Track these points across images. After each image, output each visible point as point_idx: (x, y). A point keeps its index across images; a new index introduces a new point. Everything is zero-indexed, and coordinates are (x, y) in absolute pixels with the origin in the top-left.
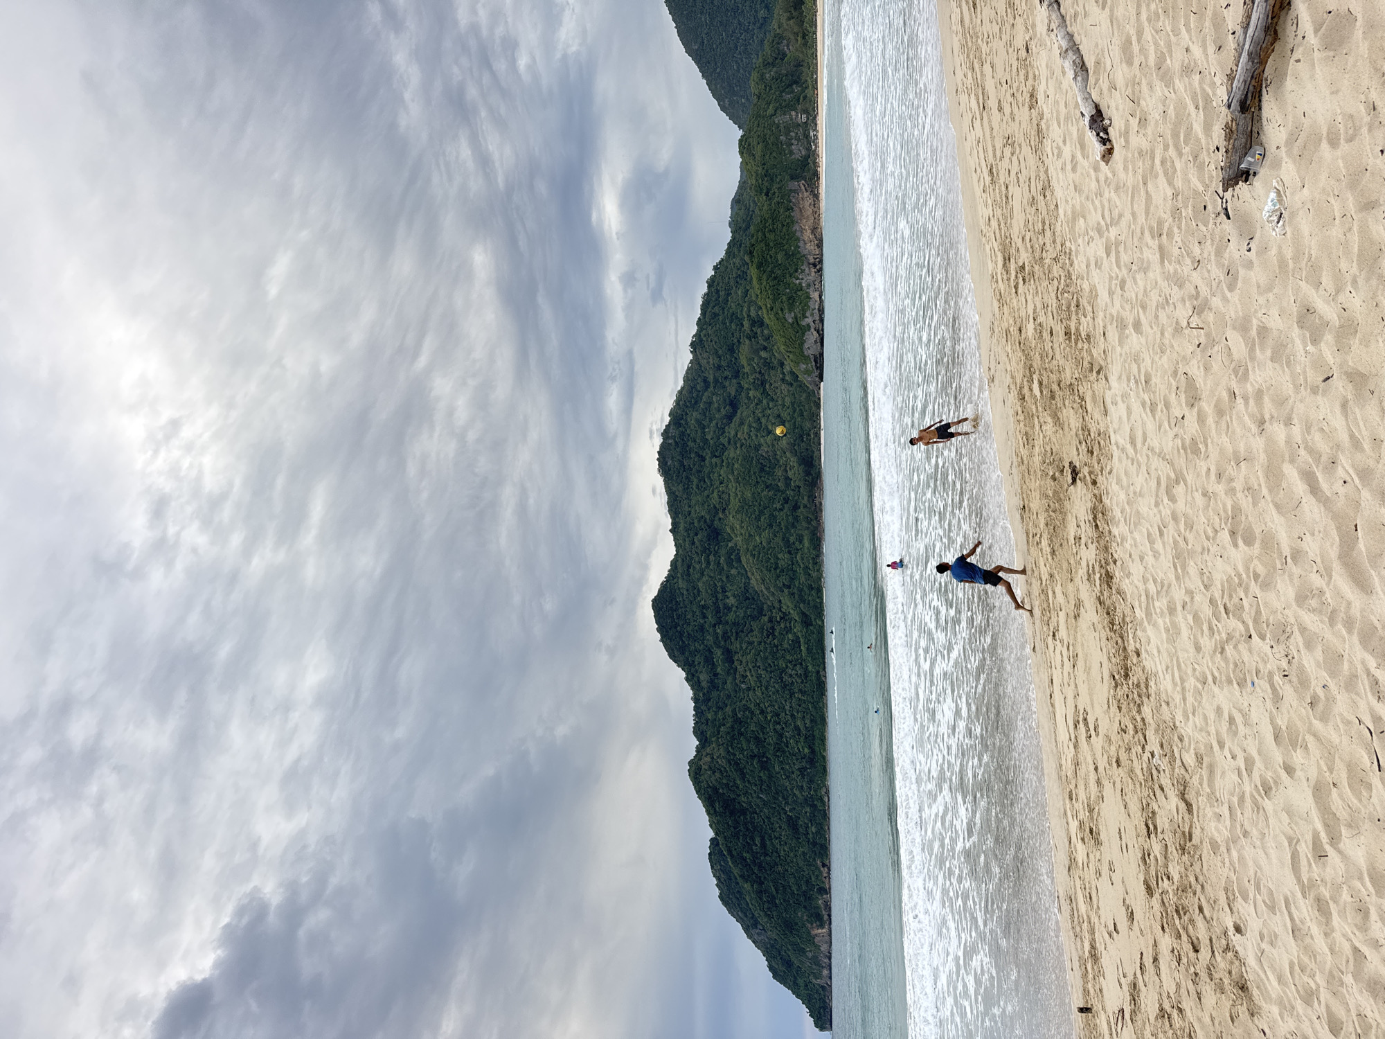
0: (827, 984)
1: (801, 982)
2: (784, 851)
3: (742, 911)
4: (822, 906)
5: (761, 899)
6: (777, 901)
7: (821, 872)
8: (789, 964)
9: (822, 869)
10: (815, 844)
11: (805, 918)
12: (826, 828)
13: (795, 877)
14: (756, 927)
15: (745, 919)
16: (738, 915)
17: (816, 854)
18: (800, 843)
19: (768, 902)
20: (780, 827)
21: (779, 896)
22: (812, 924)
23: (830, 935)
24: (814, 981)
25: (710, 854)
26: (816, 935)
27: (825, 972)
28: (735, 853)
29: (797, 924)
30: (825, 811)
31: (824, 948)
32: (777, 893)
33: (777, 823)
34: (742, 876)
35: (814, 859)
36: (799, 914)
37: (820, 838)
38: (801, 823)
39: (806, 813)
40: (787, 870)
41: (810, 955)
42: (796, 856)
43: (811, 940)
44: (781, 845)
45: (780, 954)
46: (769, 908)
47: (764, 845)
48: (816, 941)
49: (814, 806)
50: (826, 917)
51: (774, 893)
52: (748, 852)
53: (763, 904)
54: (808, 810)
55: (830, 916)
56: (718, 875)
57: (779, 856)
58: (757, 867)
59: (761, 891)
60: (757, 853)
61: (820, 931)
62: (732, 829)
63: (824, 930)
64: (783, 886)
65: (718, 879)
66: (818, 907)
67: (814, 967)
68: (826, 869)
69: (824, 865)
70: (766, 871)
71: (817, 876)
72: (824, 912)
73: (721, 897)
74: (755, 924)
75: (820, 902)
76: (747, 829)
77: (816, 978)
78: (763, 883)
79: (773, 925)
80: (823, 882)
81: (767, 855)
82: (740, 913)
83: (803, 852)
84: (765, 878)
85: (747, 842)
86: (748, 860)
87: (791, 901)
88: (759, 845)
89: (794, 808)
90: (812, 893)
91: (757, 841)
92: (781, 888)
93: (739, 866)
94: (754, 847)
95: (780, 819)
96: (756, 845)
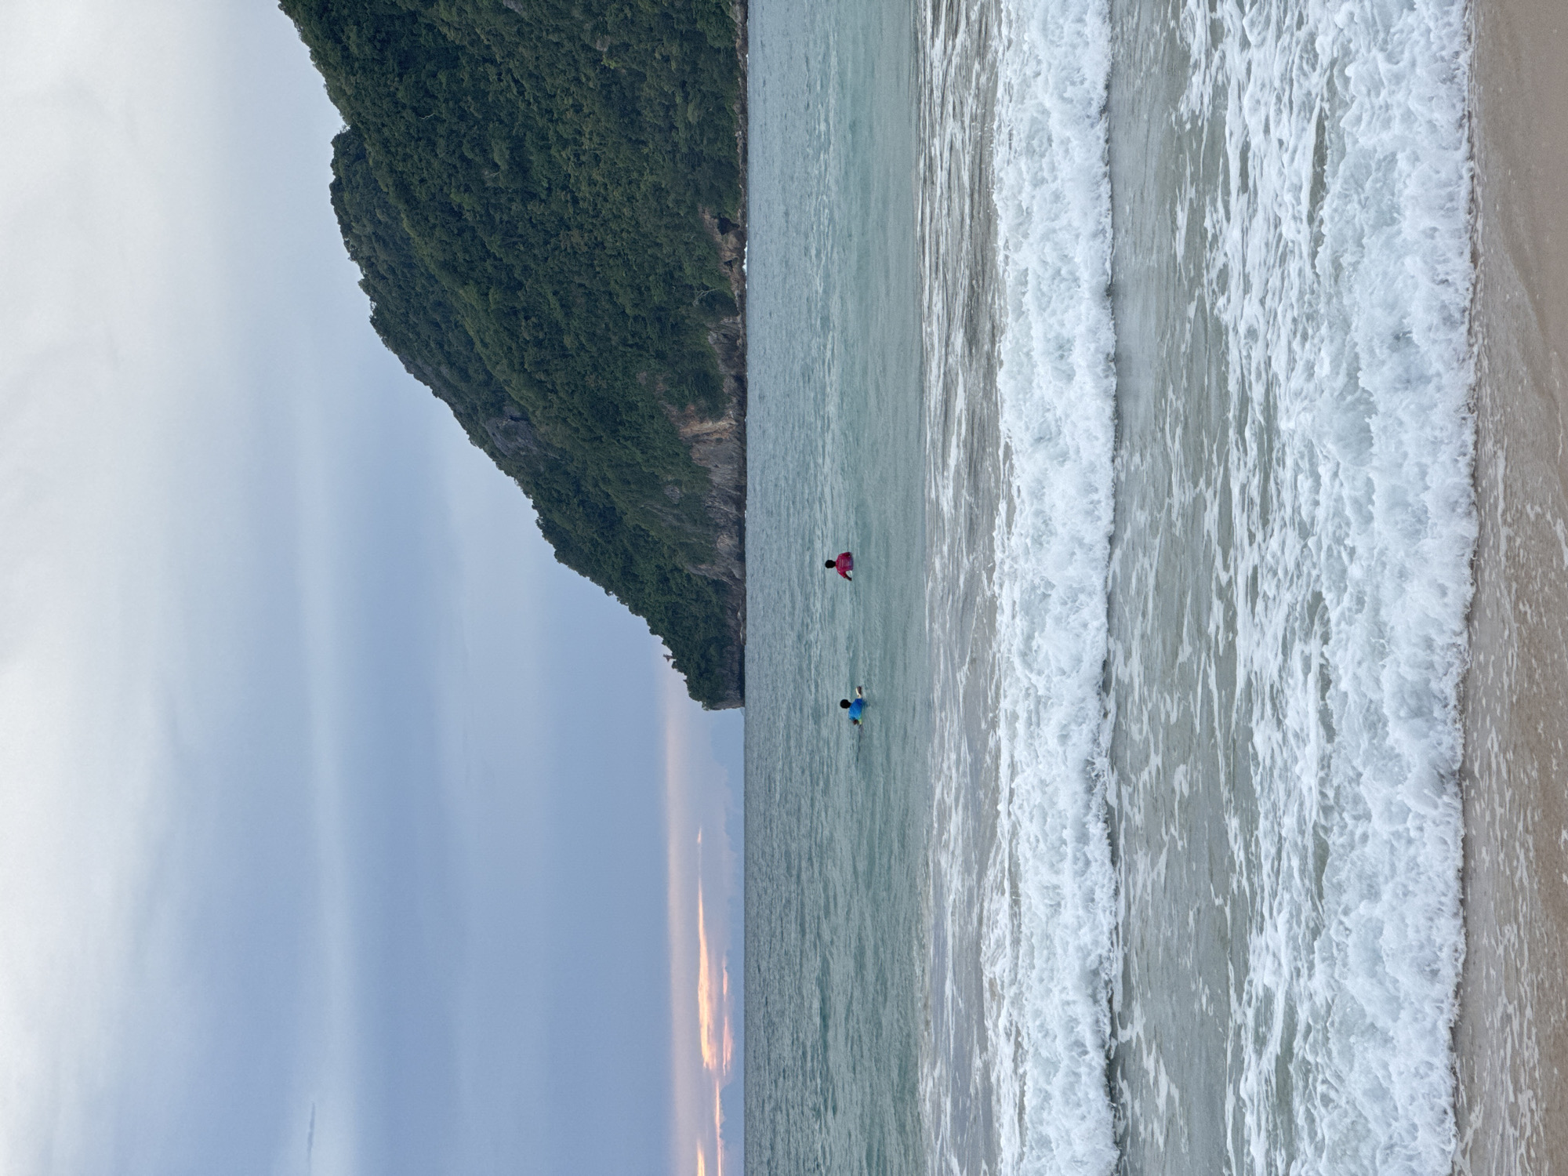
0: (732, 576)
1: (646, 568)
2: (592, 183)
3: (451, 365)
4: (717, 349)
5: (513, 334)
6: (568, 341)
7: (715, 249)
8: (608, 519)
9: (718, 237)
10: (695, 160)
11: (661, 387)
12: (736, 108)
13: (627, 264)
14: (500, 412)
15: (463, 386)
16: (439, 375)
17: (698, 192)
18: (646, 158)
19: (539, 344)
20: (577, 108)
21: (575, 323)
22: (682, 407)
23: (741, 435)
24: (689, 568)
25: (336, 188)
26: (697, 438)
27: (725, 543)
28: (421, 193)
29: (632, 407)
30: (731, 53)
31: (721, 475)
32: (568, 314)
33: (567, 92)
34: (450, 267)
35: (693, 208)
36: (642, 377)
37: (711, 142)
38: (647, 92)
39: (666, 59)
40: (601, 245)
41: (676, 493)
42: (631, 199)
43: (680, 452)
44: (579, 164)
45: (578, 491)
46: (539, 364)
47: (520, 167)
48: (696, 456)
49: (694, 38)
50: (729, 385)
51: (558, 315)
52: (467, 189)
53: (522, 350)
54: (675, 50)
55: (741, 381)
56: (366, 251)
57: (575, 201)
58: (497, 238)
59: (515, 312)
60: (497, 191)
61: (709, 425)
62: (408, 114)
63: (723, 424)
64: (589, 294)
65: (368, 264)
66: (702, 355)
67: (689, 527)
68: (732, 238)
69: (725, 226)
70: (530, 247)
71: (702, 260)
72: (722, 368)
73: (380, 322)
74: (497, 406)
75: (712, 337)
76: (463, 116)
77: (697, 560)
78: (521, 285)
79: (554, 412)
80: (723, 279)
81: (533, 196)
82: (444, 370)
83: (657, 188)
84: (526, 268)
85: (462, 158)
86: (468, 216)
87: (615, 340)
88: (504, 167)
89: (626, 46)
90: (683, 311)
91: (499, 153)
92: (581, 300)
93: (437, 232)
94: (487, 173)
95: (577, 80)
96: (496, 167)
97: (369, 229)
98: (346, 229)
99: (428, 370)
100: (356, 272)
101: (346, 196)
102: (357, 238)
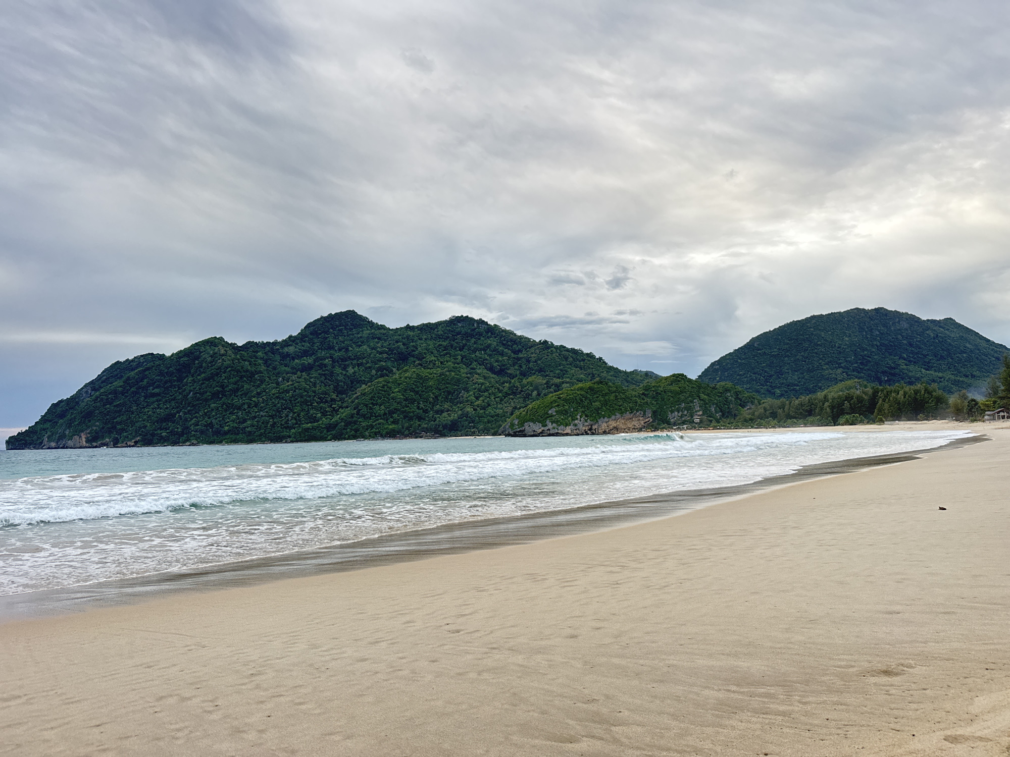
0: (44, 446)
1: (48, 425)
2: (148, 412)
3: (106, 379)
4: (104, 441)
5: (110, 393)
6: (108, 406)
7: (130, 440)
8: (62, 416)
9: (133, 441)
10: (153, 435)
11: (95, 428)
12: (165, 444)
13: (127, 420)
14: (92, 390)
15: (100, 382)
16: (104, 376)
17: (145, 436)
18: (154, 424)
19: (107, 399)
20: (167, 408)
21: (112, 408)
22: (89, 433)
23: (81, 447)
24: (46, 435)
25: (152, 354)
26: (81, 437)
27: (53, 444)
28: (147, 373)
29: (90, 421)
30: (179, 443)
31: (70, 443)
32: (115, 406)
33: (171, 406)
34: (128, 379)
35: (140, 435)
36: (98, 423)
37: (157, 439)
38: (170, 424)
39: (178, 428)
40: (133, 413)
41: (67, 432)
42: (144, 421)
43: (77, 433)
44: (153, 409)
45: (70, 409)
46: (102, 399)
47: (153, 395)
48: (76, 437)
49: (182, 434)
50: (95, 444)
51: (115, 404)
52: (147, 383)
53: (106, 395)
54: (179, 430)
55: (96, 447)
56: (136, 360)
57: (144, 408)
58: (135, 390)
59: (116, 394)
60: (147, 390)
61: (84, 440)
62: (166, 371)
63: (84, 443)
64: (120, 411)
65: (133, 361)
66: (103, 437)
67: (58, 435)
68: (133, 444)
69: (136, 443)
70: (133, 397)
71: (128, 437)
72: (99, 442)
73: (118, 362)
74: (94, 389)
75: (107, 440)
76: (166, 382)
77: (48, 437)
78: (123, 395)
79: (89, 403)
80: (123, 442)
81: (146, 399)
83: (146, 426)
84: (127, 396)
85: (155, 382)
86: (141, 383)
87: (108, 417)
88: (153, 391)
89: (181, 419)
90: (115, 433)
91: (157, 391)
92: (118, 409)
93: (137, 376)
94: (151, 388)
95: (173, 408)
96: (153, 390)
97: (142, 361)
98: (142, 356)
99: (105, 373)
100: (131, 358)
101: (150, 356)
102: (140, 358)
